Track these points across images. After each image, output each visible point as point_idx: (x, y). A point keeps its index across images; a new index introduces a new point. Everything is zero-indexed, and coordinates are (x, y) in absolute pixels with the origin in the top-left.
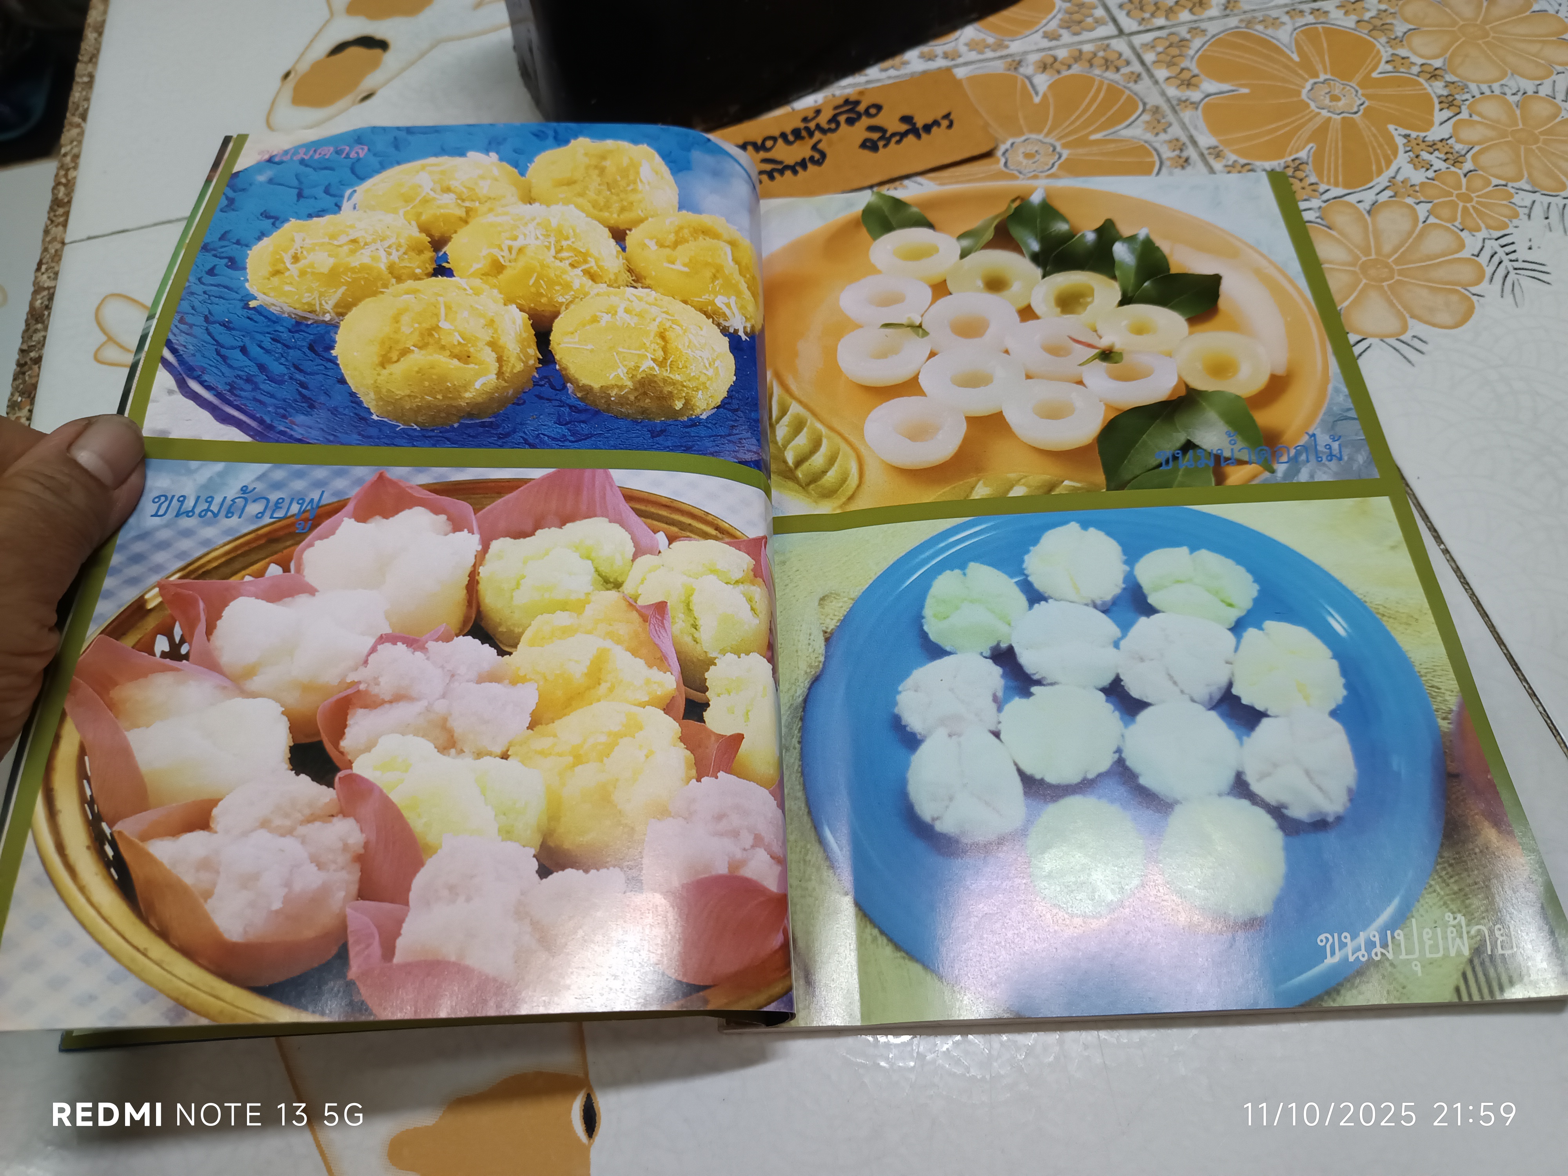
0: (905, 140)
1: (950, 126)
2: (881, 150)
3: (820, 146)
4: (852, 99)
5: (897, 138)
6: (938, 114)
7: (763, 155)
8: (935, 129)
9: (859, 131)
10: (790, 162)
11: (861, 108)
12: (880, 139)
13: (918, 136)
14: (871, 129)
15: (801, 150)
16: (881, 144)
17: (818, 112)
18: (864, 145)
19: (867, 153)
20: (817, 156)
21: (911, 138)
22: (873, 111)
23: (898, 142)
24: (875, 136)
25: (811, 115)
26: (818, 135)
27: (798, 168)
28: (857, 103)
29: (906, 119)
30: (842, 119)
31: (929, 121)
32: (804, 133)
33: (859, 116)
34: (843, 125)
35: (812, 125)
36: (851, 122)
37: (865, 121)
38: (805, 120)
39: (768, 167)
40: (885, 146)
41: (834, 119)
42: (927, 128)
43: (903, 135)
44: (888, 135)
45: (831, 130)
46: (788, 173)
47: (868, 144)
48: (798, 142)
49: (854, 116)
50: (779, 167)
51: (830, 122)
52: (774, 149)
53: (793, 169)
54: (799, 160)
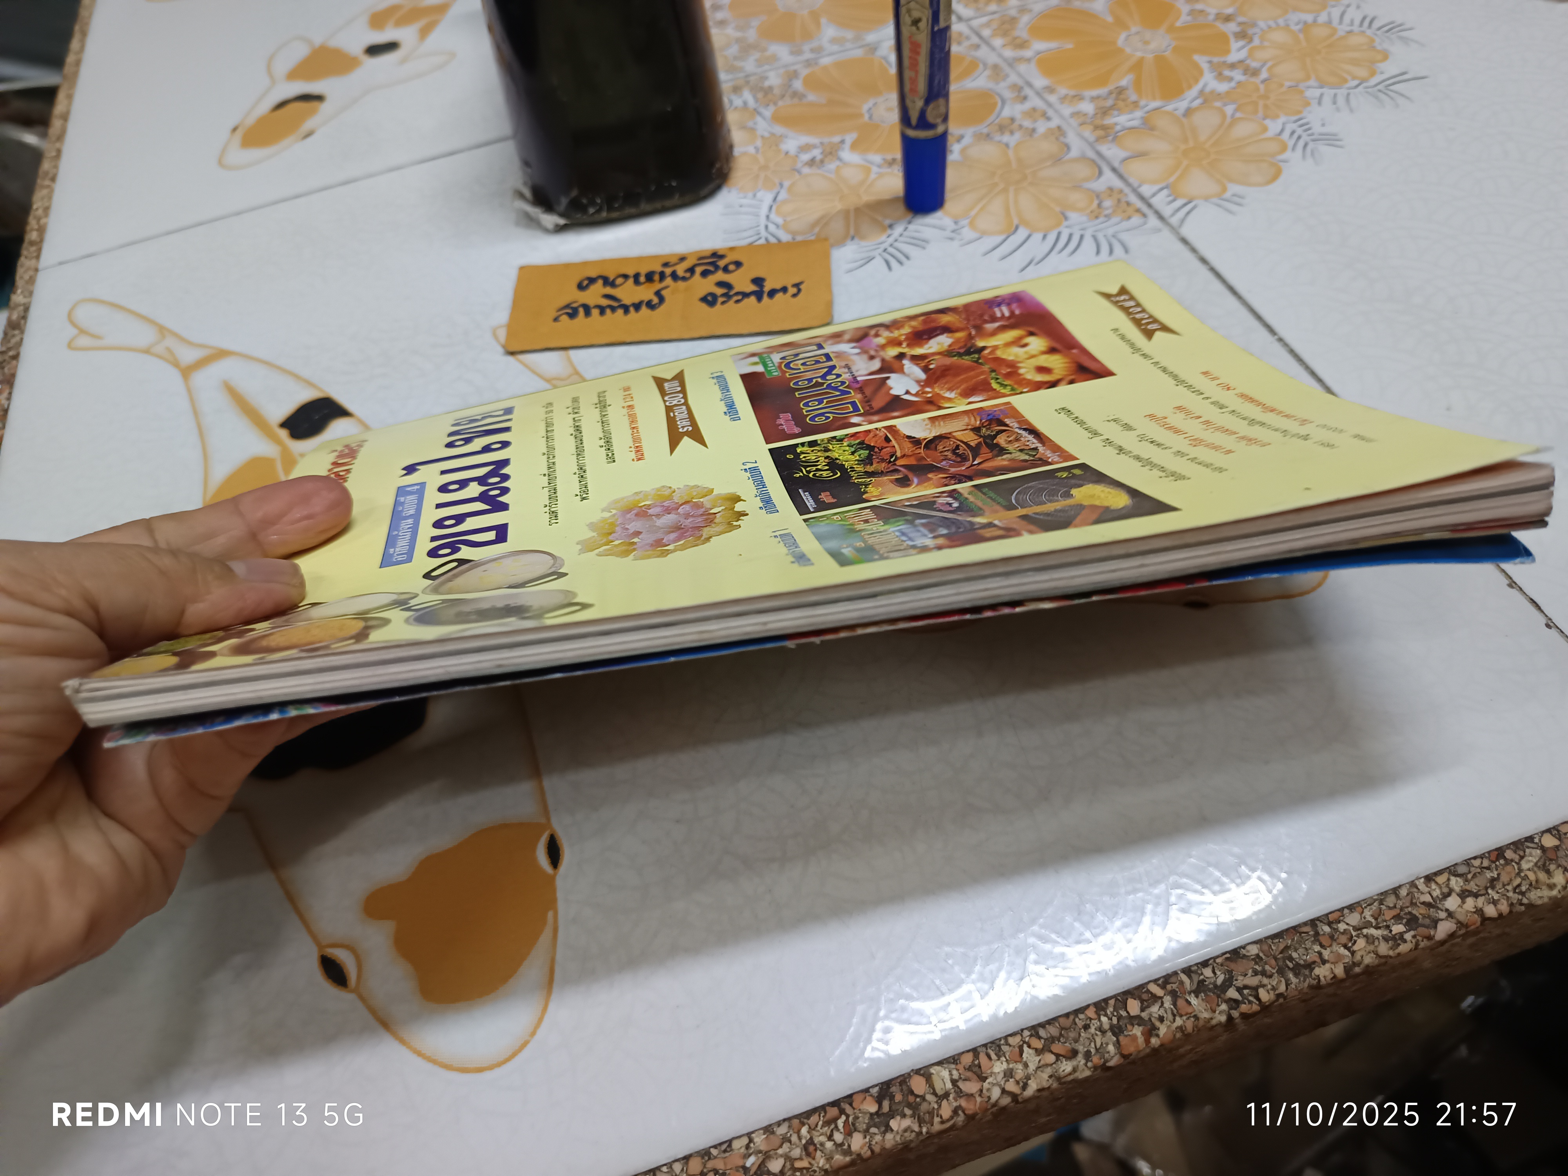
0: (746, 301)
1: (794, 295)
2: (718, 306)
3: (664, 293)
4: (720, 253)
5: (740, 297)
6: (789, 282)
7: (609, 290)
8: (779, 296)
9: (707, 285)
10: (627, 301)
11: (722, 263)
12: (723, 295)
13: (759, 298)
14: (720, 284)
15: (646, 293)
16: (721, 300)
17: (682, 259)
18: (704, 299)
19: (704, 306)
20: (656, 300)
21: (753, 299)
22: (732, 267)
23: (737, 301)
24: (719, 291)
25: (673, 260)
26: (669, 281)
27: (632, 309)
28: (722, 257)
29: (758, 281)
30: (698, 270)
31: (778, 286)
32: (657, 277)
33: (717, 268)
34: (697, 275)
35: (668, 271)
36: (705, 274)
37: (720, 276)
38: (666, 265)
39: (605, 302)
40: (723, 303)
41: (691, 270)
42: (772, 293)
43: (745, 295)
44: (732, 293)
45: (684, 279)
46: (620, 312)
47: (709, 298)
48: (647, 284)
49: (711, 268)
50: (615, 304)
51: (687, 271)
52: (621, 287)
53: (626, 309)
54: (637, 301)
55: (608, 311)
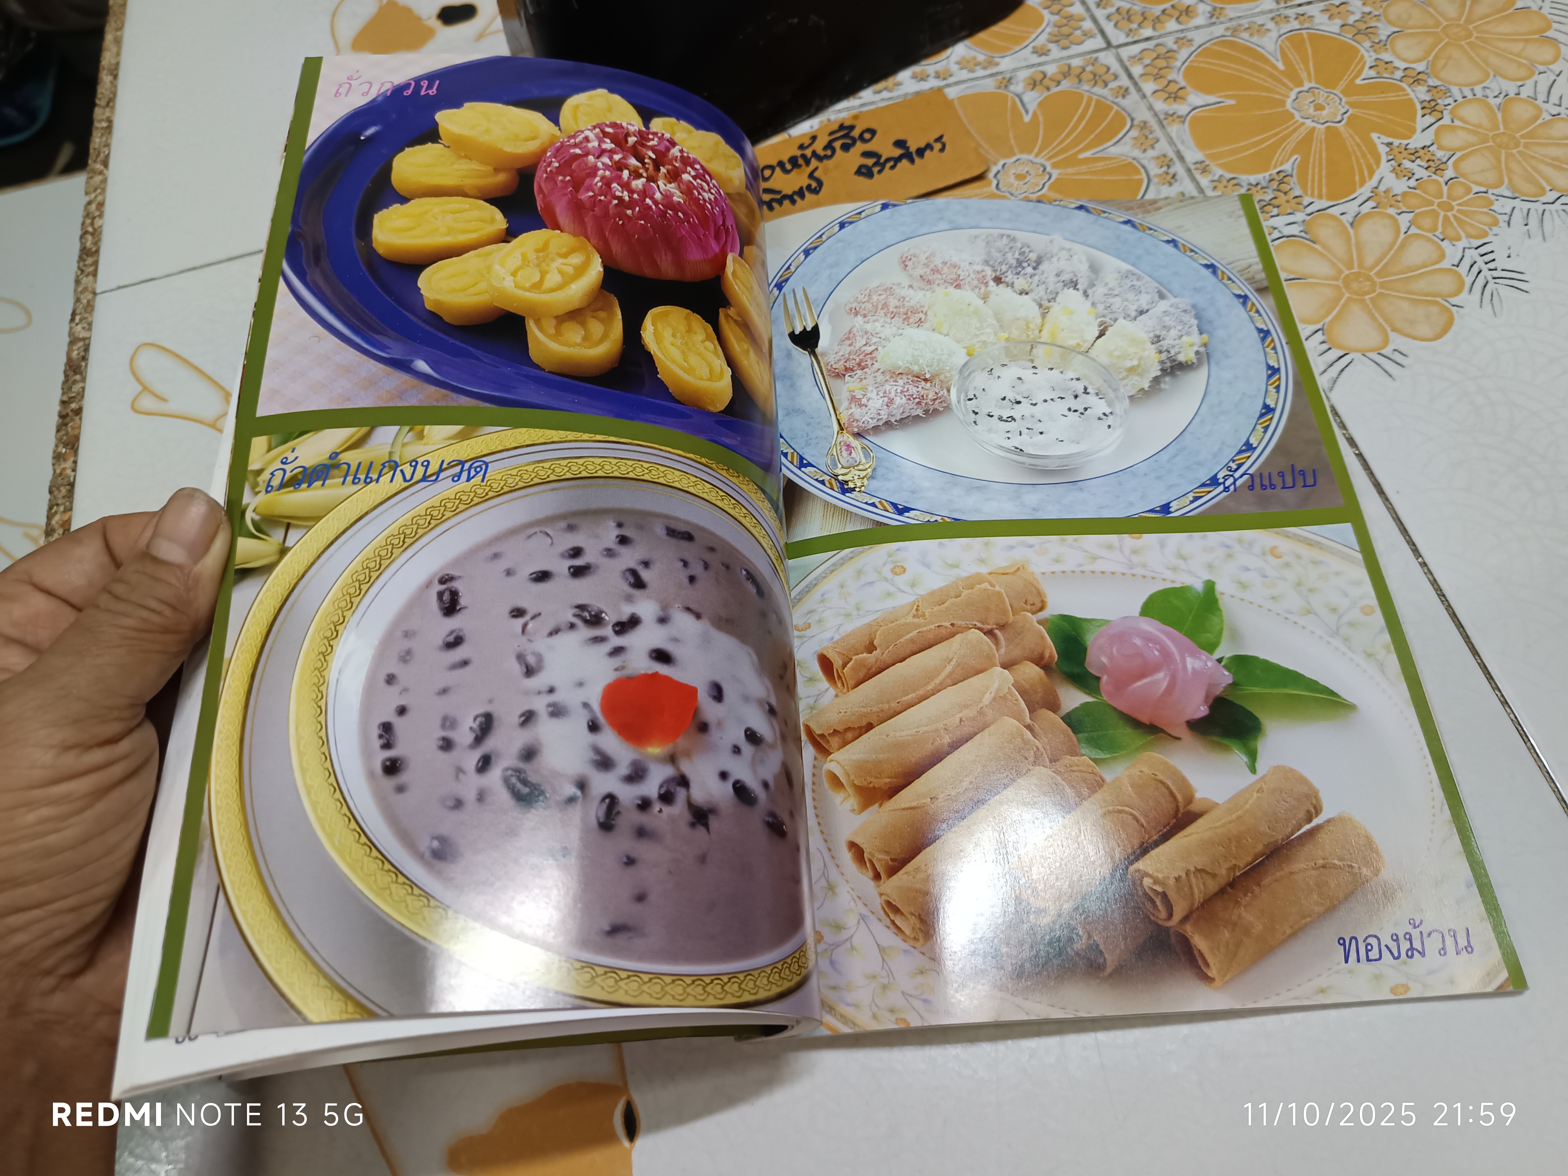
0: (899, 165)
1: (942, 150)
2: (876, 176)
3: (816, 174)
4: (846, 124)
5: (892, 163)
6: (931, 138)
7: (763, 185)
8: (928, 153)
9: (854, 158)
10: (788, 191)
11: (856, 133)
12: (875, 164)
13: (912, 161)
15: (799, 179)
16: (876, 170)
17: (814, 138)
18: (859, 172)
19: (862, 180)
20: (814, 185)
21: (905, 162)
22: (867, 136)
23: (892, 168)
24: (870, 162)
25: (807, 142)
26: (814, 163)
27: (796, 197)
28: (852, 128)
29: (900, 144)
30: (837, 145)
31: (923, 145)
32: (801, 161)
33: (854, 141)
34: (839, 152)
35: (808, 153)
36: (846, 148)
37: (860, 147)
38: (801, 147)
39: (767, 197)
40: (880, 172)
41: (829, 146)
42: (921, 152)
43: (897, 160)
44: (882, 160)
45: (827, 157)
46: (786, 203)
47: (863, 170)
48: (795, 170)
49: (849, 141)
50: (778, 197)
51: (825, 148)
52: (772, 179)
53: (791, 198)
54: (796, 189)
55: (775, 205)
